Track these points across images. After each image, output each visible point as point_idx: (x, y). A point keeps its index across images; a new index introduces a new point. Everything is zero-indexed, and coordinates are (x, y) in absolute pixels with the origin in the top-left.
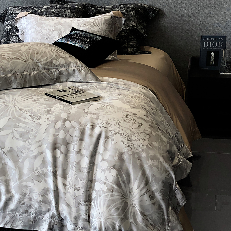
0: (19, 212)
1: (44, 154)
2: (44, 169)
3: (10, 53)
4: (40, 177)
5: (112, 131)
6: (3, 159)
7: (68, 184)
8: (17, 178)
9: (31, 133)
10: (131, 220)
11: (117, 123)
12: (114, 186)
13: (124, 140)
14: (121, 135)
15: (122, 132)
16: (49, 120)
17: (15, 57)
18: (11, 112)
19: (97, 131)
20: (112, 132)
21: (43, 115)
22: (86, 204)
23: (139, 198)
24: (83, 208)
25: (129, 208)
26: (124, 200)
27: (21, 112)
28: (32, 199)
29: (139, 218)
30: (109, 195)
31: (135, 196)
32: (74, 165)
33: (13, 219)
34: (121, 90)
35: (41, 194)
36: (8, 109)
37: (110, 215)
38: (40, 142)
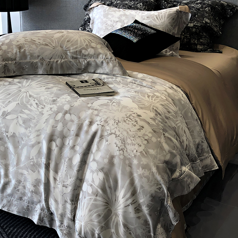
0: (14, 198)
1: (41, 144)
2: (39, 160)
3: (42, 38)
4: (34, 167)
5: (109, 130)
6: (6, 143)
7: (58, 179)
8: (15, 163)
9: (33, 121)
10: (113, 230)
11: (116, 122)
12: (99, 190)
13: (117, 143)
14: (116, 137)
15: (118, 133)
16: (52, 111)
17: (45, 43)
18: (21, 98)
19: (94, 128)
20: (107, 132)
21: (48, 104)
22: (72, 204)
23: (123, 208)
24: (69, 206)
25: (112, 217)
26: (107, 208)
27: (30, 99)
28: (26, 188)
29: (121, 230)
30: (93, 198)
31: (120, 205)
32: (67, 160)
33: (10, 204)
34: (143, 88)
35: (34, 184)
36: (20, 94)
37: (91, 220)
38: (39, 132)
